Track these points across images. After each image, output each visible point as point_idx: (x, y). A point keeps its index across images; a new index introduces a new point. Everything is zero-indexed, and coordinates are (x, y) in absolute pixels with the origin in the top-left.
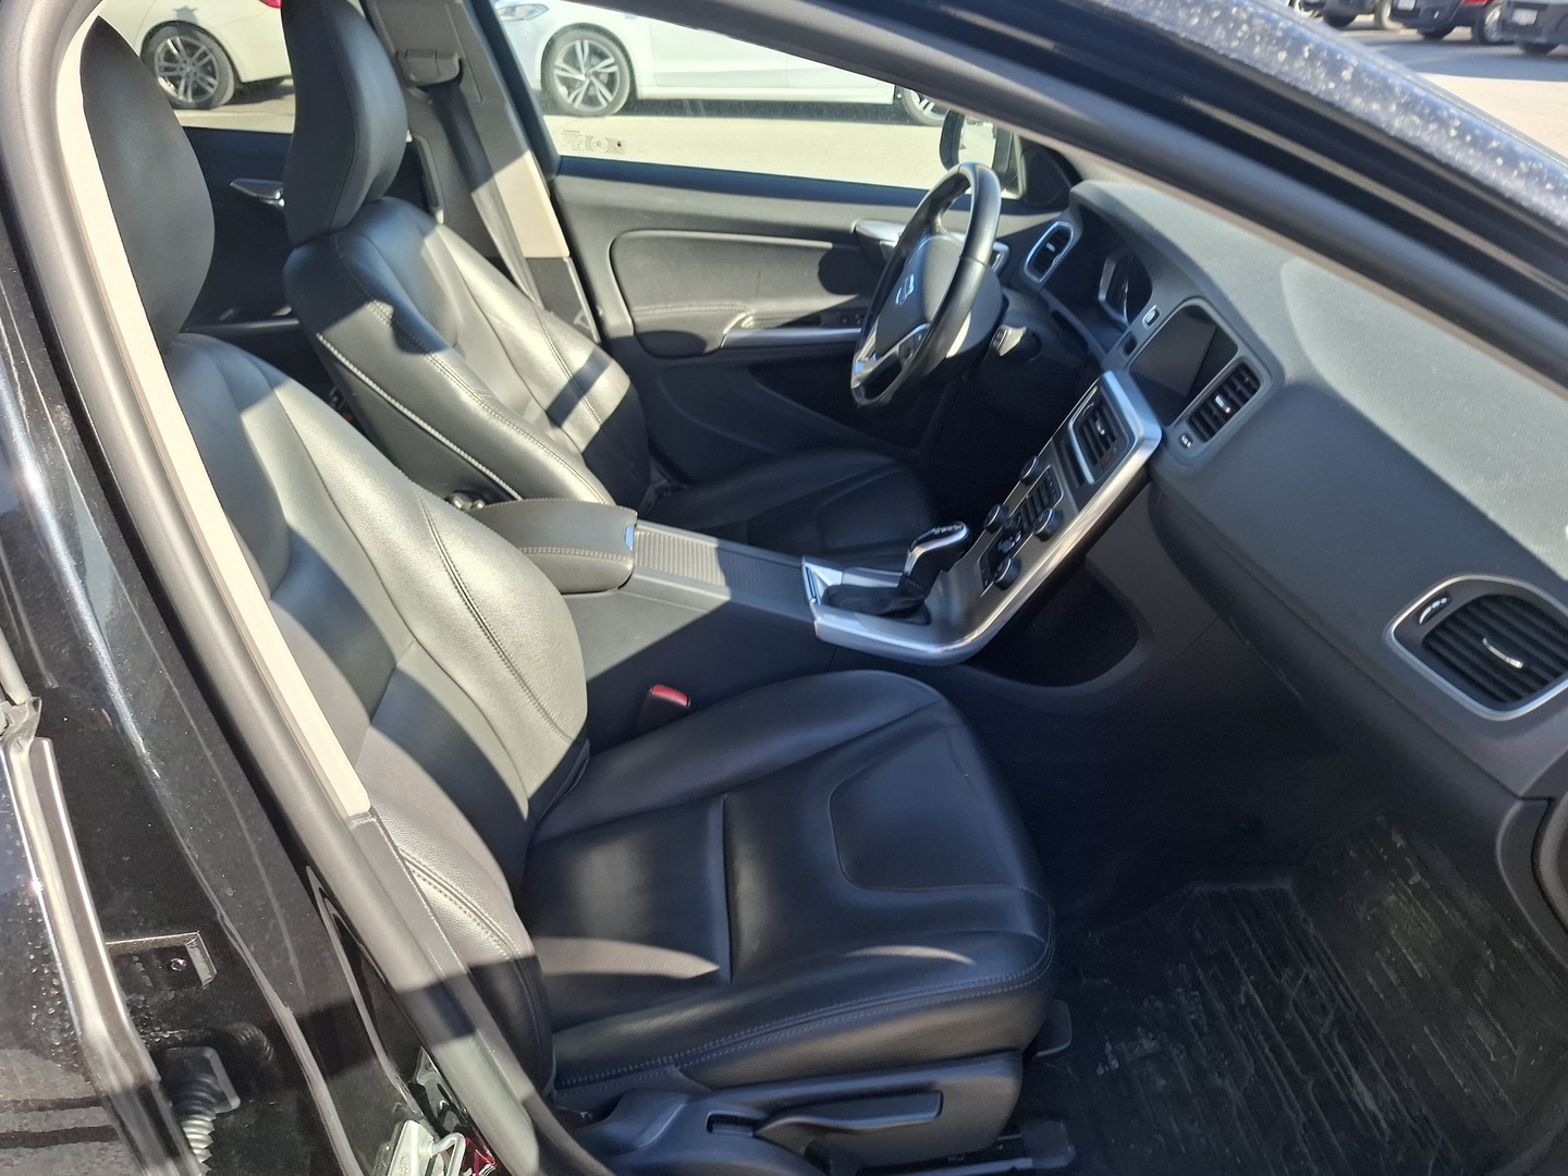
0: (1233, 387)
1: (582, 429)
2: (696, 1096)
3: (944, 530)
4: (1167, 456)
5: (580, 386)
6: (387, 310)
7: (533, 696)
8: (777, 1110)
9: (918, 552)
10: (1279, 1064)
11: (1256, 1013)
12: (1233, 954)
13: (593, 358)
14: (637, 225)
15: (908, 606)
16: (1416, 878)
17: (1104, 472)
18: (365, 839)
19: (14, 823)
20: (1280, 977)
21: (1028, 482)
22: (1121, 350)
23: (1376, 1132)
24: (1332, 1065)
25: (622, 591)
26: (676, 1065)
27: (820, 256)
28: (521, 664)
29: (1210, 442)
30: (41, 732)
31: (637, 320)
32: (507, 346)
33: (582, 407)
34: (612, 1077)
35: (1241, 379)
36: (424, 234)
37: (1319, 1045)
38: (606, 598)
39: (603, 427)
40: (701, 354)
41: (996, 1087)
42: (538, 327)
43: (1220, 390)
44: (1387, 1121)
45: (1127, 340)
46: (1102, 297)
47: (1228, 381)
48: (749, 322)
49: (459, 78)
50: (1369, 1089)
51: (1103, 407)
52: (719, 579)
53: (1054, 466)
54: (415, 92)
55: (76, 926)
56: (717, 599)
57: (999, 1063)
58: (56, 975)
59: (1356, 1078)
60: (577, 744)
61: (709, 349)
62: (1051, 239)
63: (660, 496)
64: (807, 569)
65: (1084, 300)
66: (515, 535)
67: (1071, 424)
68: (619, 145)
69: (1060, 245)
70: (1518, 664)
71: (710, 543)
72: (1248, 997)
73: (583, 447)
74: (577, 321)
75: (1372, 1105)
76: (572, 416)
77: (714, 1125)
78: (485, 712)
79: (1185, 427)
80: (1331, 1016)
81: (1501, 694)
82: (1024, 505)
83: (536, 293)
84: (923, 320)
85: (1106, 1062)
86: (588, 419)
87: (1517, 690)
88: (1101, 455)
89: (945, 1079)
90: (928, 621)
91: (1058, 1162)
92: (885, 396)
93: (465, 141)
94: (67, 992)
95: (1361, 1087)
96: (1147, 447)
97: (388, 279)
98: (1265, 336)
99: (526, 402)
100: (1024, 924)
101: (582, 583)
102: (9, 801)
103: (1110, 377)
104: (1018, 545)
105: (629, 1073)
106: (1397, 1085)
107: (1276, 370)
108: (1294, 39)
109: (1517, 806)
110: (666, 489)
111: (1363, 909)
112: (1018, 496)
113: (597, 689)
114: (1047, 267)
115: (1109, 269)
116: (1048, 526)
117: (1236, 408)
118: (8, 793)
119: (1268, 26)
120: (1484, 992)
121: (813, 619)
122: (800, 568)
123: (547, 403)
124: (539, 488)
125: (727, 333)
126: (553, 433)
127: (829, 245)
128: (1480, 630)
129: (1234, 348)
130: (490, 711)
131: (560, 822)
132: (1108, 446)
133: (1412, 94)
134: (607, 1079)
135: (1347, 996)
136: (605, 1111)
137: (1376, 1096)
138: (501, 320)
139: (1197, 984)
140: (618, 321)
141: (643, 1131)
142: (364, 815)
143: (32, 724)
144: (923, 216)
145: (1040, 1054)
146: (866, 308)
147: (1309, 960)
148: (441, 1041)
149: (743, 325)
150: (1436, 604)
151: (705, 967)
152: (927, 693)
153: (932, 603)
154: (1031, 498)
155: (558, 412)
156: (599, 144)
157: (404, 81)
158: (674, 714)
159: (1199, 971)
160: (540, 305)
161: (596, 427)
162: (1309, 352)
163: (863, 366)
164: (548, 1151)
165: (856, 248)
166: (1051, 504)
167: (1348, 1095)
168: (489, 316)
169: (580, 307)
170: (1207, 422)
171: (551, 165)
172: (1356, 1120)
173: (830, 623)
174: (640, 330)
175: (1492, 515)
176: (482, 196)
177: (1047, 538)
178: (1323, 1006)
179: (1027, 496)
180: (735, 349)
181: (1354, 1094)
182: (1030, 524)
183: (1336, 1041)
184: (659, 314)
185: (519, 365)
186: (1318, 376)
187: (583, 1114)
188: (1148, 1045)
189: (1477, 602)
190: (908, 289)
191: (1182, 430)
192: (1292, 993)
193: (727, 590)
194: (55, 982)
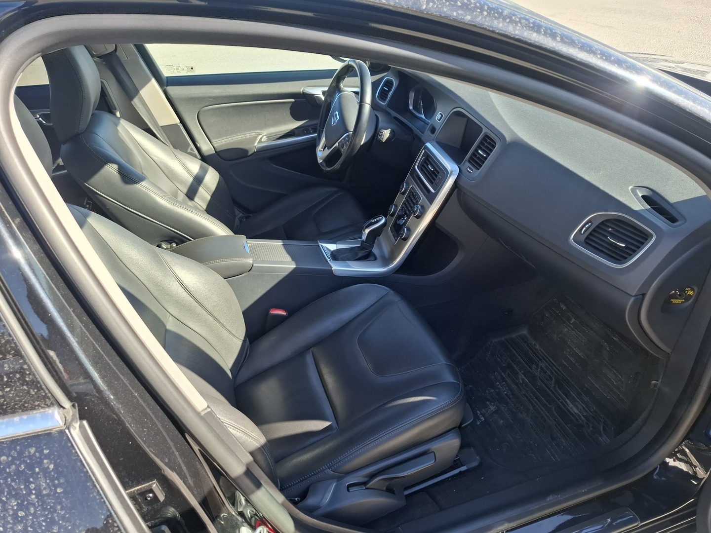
0: (483, 144)
1: (203, 199)
2: (339, 479)
3: (375, 220)
4: (463, 177)
5: (198, 180)
6: (116, 166)
7: (224, 326)
8: (373, 476)
9: (367, 231)
10: (540, 403)
11: (527, 385)
12: (513, 364)
13: (201, 167)
14: (208, 104)
15: (366, 253)
16: (573, 320)
17: (438, 188)
18: (208, 418)
19: (81, 461)
20: (532, 369)
21: (404, 193)
22: (429, 132)
23: (580, 421)
24: (559, 399)
25: (250, 273)
26: (329, 468)
27: (290, 105)
28: (215, 314)
29: (480, 170)
30: (81, 418)
31: (215, 145)
32: (163, 168)
33: (201, 189)
34: (303, 480)
35: (486, 141)
36: (116, 125)
37: (553, 392)
38: (244, 276)
39: (212, 197)
40: (247, 156)
41: (452, 443)
42: (174, 157)
43: (479, 147)
44: (583, 416)
45: (431, 127)
46: (411, 108)
47: (481, 143)
48: (264, 139)
49: (116, 50)
50: (574, 405)
51: (429, 158)
52: (288, 258)
53: (413, 185)
54: (97, 59)
55: (118, 497)
56: (291, 267)
57: (451, 435)
58: (115, 522)
59: (569, 402)
60: (244, 341)
61: (250, 153)
62: (385, 85)
63: (241, 221)
64: (322, 246)
65: (404, 110)
66: (198, 257)
67: (416, 167)
68: (192, 69)
69: (390, 88)
70: (623, 245)
71: (279, 243)
72: (523, 380)
73: (205, 207)
74: (189, 151)
75: (576, 411)
76: (198, 195)
77: (349, 489)
78: (206, 338)
79: (468, 164)
80: (554, 380)
81: (619, 258)
82: (404, 203)
83: (168, 141)
84: (347, 131)
85: (479, 419)
86: (205, 195)
87: (626, 256)
88: (434, 180)
89: (435, 446)
90: (376, 259)
91: (474, 464)
92: (337, 166)
93: (124, 79)
94: (122, 528)
95: (571, 405)
96: (454, 175)
97: (111, 152)
98: (493, 123)
99: (177, 192)
100: (449, 378)
101: (232, 273)
102: (76, 452)
103: (428, 145)
104: (406, 221)
105: (310, 477)
106: (582, 401)
107: (502, 137)
108: (537, 26)
109: (632, 299)
110: (243, 218)
111: (555, 336)
112: (400, 200)
113: (247, 314)
114: (386, 98)
115: (412, 95)
116: (419, 213)
117: (488, 154)
118: (75, 449)
119: (527, 23)
120: (607, 359)
121: (331, 267)
122: (319, 246)
123: (185, 190)
124: (200, 233)
125: (257, 145)
126: (190, 203)
127: (293, 100)
128: (607, 234)
129: (481, 129)
130: (208, 337)
131: (244, 375)
132: (436, 176)
133: (582, 43)
134: (301, 481)
135: (557, 371)
136: (304, 495)
137: (577, 407)
138: (158, 157)
139: (503, 379)
140: (207, 148)
141: (322, 499)
142: (206, 409)
143: (76, 416)
144: (334, 84)
145: (463, 426)
146: (317, 124)
147: (540, 360)
148: (253, 492)
149: (262, 140)
150: (587, 226)
151: (327, 424)
152: (383, 290)
153: (375, 250)
154: (407, 200)
155: (191, 194)
156: (183, 69)
157: (92, 56)
158: (281, 320)
159: (503, 374)
160: (172, 147)
161: (209, 197)
162: (512, 128)
163: (321, 153)
164: (298, 523)
165: (305, 100)
166: (417, 202)
167: (568, 410)
168: (152, 156)
169: (190, 145)
170: (477, 162)
171: (165, 83)
172: (573, 418)
173: (337, 268)
174: (217, 150)
175: (602, 188)
176: (136, 102)
177: (419, 217)
178: (550, 377)
179: (404, 199)
180: (261, 151)
181: (569, 408)
182: (410, 211)
183: (558, 389)
184: (224, 142)
185: (170, 176)
186: (519, 137)
187: (296, 499)
188: (493, 408)
189: (602, 223)
190: (337, 118)
191: (467, 165)
192: (538, 374)
193: (293, 262)
194: (115, 525)
